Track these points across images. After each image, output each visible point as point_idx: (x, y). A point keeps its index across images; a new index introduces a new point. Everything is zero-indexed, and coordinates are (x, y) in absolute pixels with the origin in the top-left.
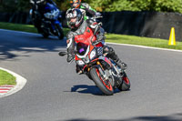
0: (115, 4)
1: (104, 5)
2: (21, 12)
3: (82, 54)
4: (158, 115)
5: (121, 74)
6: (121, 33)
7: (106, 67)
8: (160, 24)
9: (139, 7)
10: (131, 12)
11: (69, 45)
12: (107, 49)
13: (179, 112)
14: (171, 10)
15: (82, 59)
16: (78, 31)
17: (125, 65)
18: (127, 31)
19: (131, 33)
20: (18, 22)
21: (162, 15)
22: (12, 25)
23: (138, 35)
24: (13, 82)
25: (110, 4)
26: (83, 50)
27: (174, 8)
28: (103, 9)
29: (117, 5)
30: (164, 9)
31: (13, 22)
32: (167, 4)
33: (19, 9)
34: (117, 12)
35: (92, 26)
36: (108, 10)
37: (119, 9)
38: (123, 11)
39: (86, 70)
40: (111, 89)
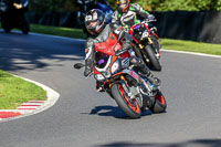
0: (167, 2)
1: (153, 3)
2: (53, 11)
5: (153, 91)
6: (175, 38)
7: (132, 83)
9: (196, 6)
15: (101, 73)
16: (99, 38)
18: (181, 36)
19: (186, 38)
20: (50, 24)
22: (42, 27)
24: (42, 96)
25: (161, 2)
26: (102, 61)
28: (153, 9)
29: (170, 4)
31: (43, 23)
33: (51, 8)
34: (170, 12)
35: (117, 32)
37: (172, 9)
38: (177, 12)
39: (107, 86)
40: (138, 111)
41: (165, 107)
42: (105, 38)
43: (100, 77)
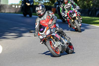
7: (56, 40)
11: (36, 26)
15: (41, 35)
17: (70, 38)
40: (59, 53)
42: (45, 18)
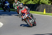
0: (28, 2)
3: (24, 15)
4: (41, 34)
5: (34, 21)
8: (41, 8)
9: (35, 3)
10: (33, 4)
12: (30, 14)
13: (47, 33)
14: (44, 4)
17: (35, 19)
18: (32, 10)
21: (42, 5)
23: (35, 11)
25: (27, 2)
26: (24, 14)
27: (45, 3)
28: (25, 3)
30: (42, 3)
32: (43, 2)
34: (29, 4)
35: (26, 8)
36: (26, 4)
38: (31, 4)
39: (25, 20)
40: (32, 25)
41: (36, 25)
43: (23, 18)
